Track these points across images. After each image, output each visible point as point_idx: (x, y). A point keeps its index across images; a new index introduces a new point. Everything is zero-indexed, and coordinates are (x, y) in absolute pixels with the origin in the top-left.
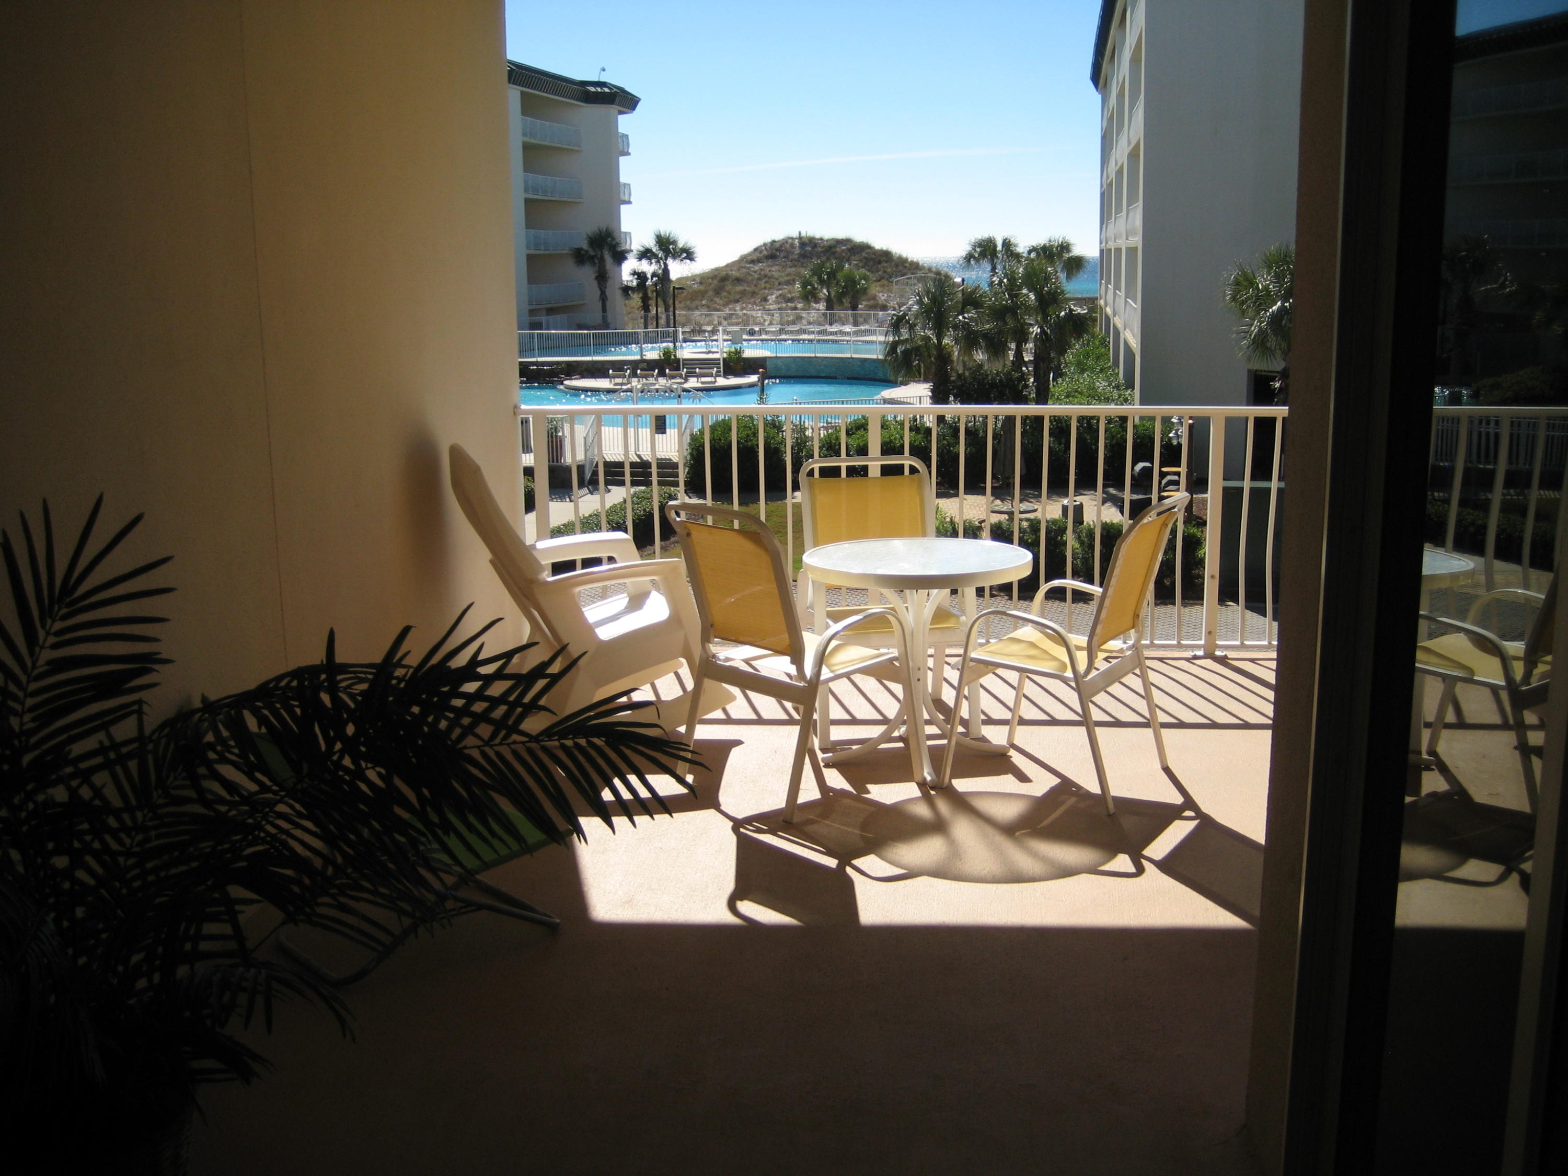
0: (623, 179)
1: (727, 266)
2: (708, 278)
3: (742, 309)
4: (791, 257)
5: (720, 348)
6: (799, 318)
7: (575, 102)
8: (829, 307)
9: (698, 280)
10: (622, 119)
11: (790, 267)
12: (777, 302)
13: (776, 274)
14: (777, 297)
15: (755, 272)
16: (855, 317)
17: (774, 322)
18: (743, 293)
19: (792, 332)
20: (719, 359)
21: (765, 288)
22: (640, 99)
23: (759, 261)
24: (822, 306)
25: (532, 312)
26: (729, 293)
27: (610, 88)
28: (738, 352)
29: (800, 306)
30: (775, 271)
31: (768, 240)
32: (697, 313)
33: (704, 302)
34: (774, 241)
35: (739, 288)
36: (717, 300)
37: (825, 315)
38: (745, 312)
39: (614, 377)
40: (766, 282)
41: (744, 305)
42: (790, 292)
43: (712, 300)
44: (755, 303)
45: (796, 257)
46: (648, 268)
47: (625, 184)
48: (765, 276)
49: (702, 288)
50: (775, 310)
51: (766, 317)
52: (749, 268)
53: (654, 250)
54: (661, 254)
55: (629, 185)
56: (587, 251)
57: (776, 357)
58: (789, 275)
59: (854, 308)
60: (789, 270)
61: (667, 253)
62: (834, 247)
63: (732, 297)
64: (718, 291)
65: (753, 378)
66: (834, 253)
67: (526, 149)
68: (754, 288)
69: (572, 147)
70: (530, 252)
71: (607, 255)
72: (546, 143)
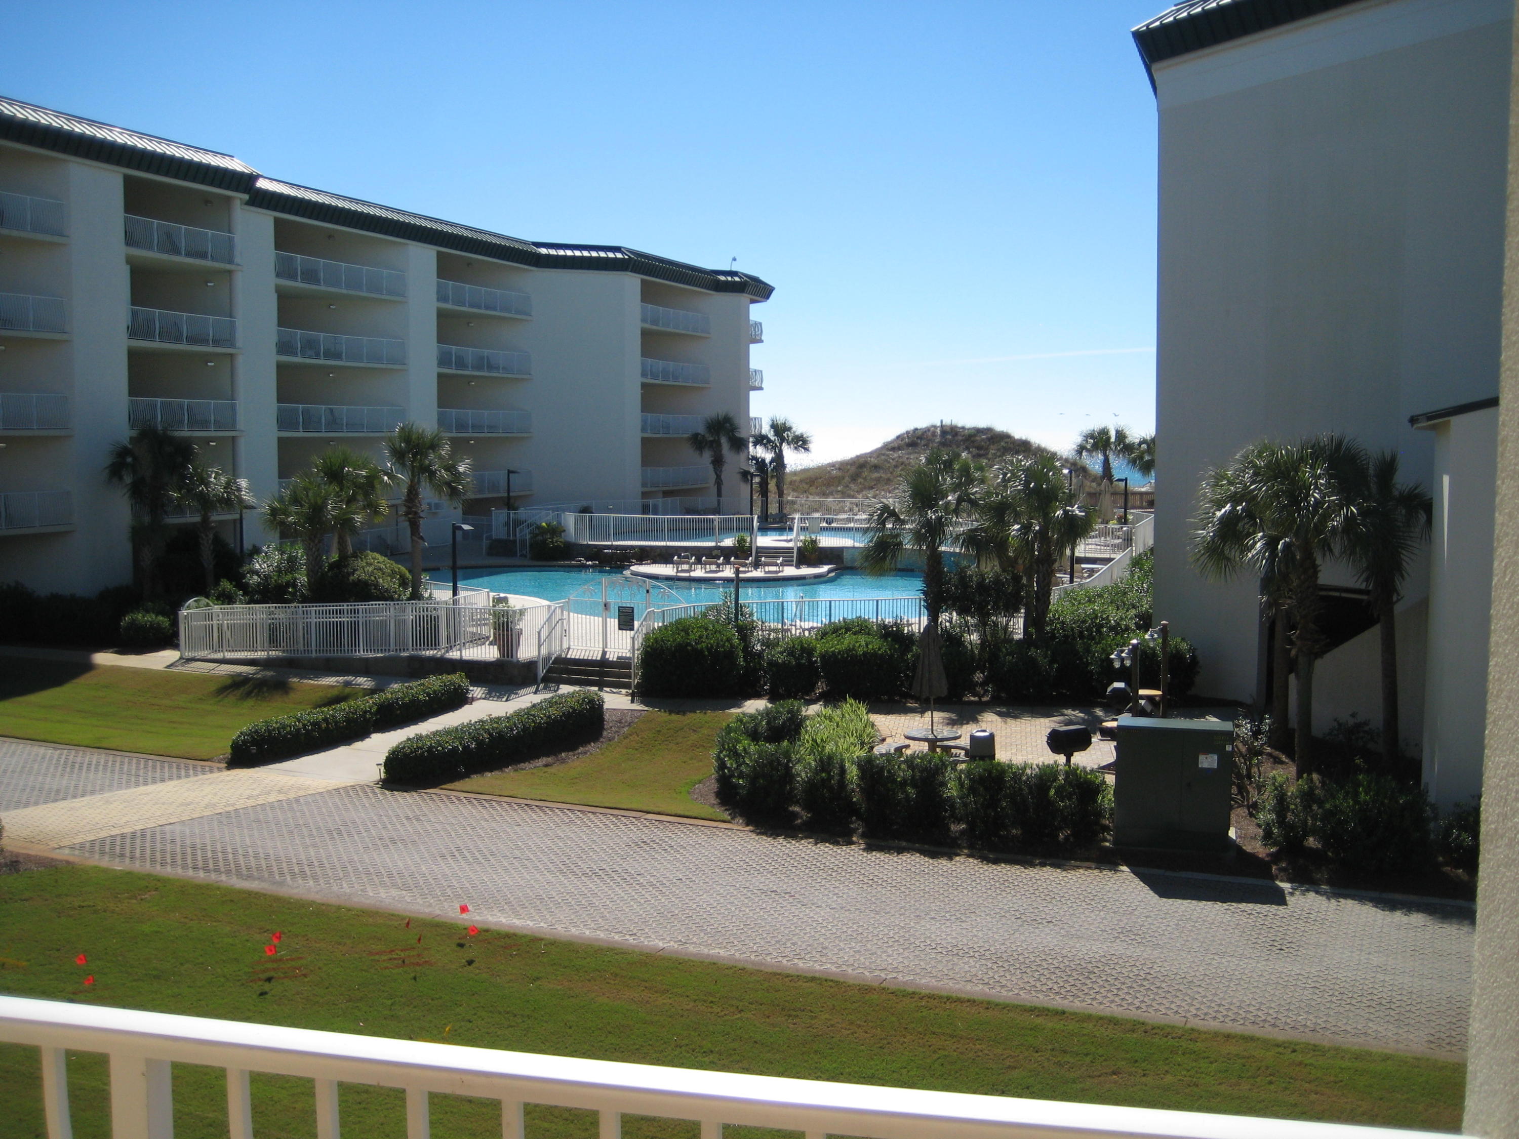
2: (847, 464)
3: (875, 496)
4: (931, 445)
5: (794, 540)
7: (705, 291)
13: (913, 462)
21: (900, 475)
22: (774, 288)
25: (645, 495)
27: (740, 277)
30: (913, 458)
41: (877, 492)
43: (847, 487)
44: (888, 490)
45: (936, 445)
46: (765, 454)
47: (755, 371)
53: (771, 436)
54: (776, 440)
55: (759, 371)
56: (703, 436)
57: (854, 547)
61: (783, 440)
62: (975, 435)
63: (867, 484)
64: (854, 478)
65: (825, 569)
66: (973, 442)
67: (646, 335)
68: (889, 475)
69: (698, 334)
70: (646, 435)
71: (724, 441)
72: (669, 330)
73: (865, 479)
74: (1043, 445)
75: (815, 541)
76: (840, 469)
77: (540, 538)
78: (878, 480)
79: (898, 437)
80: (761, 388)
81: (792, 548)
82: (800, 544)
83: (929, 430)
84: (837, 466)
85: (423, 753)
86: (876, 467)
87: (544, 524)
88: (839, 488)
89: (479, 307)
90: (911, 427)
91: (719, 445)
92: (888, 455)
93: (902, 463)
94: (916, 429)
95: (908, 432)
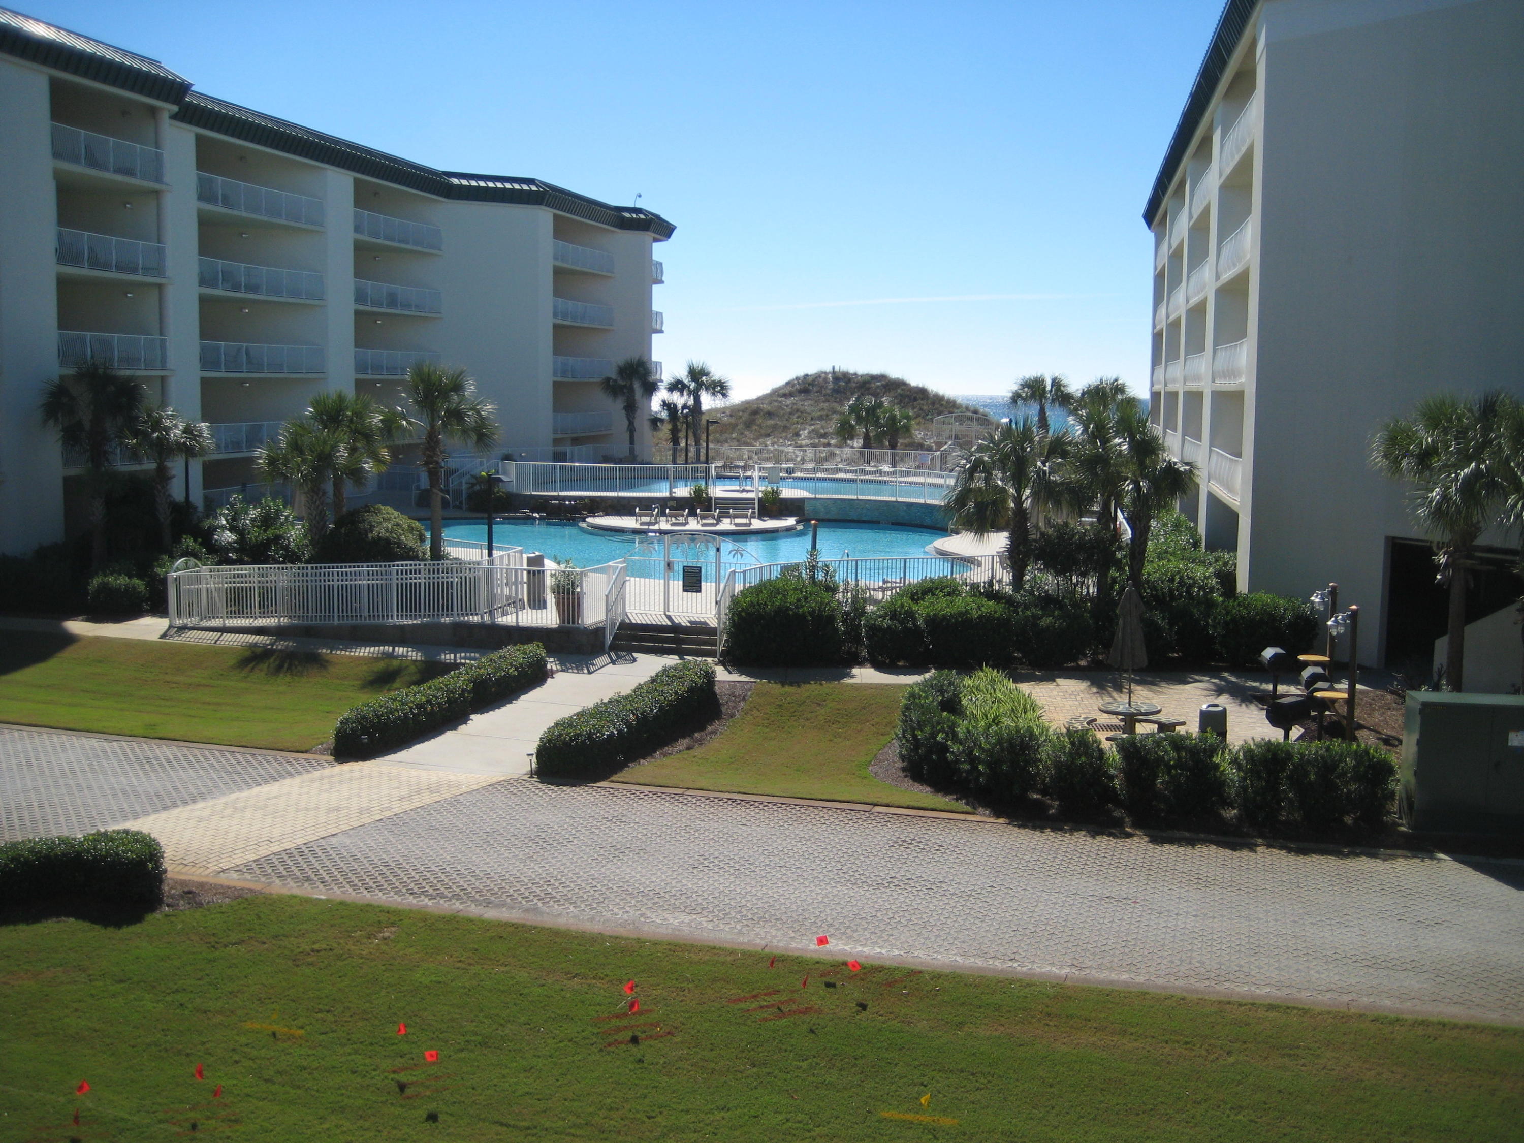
0: (655, 308)
1: (758, 399)
2: (739, 411)
3: (773, 444)
4: (824, 392)
5: (755, 490)
6: (833, 455)
7: (611, 228)
8: (867, 444)
10: (656, 246)
11: (824, 402)
12: (810, 438)
13: (808, 409)
14: (809, 433)
15: (787, 406)
16: (894, 456)
17: (807, 459)
19: (827, 470)
21: (797, 423)
22: (675, 227)
24: (858, 443)
25: (556, 442)
27: (645, 215)
29: (833, 442)
30: (807, 405)
32: (726, 446)
37: (862, 453)
38: (776, 447)
39: (641, 515)
41: (775, 440)
42: (823, 427)
43: (742, 434)
44: (786, 438)
45: (829, 392)
46: (679, 400)
47: (657, 313)
50: (807, 446)
51: (798, 453)
53: (686, 382)
54: (693, 385)
55: (661, 314)
56: (615, 381)
57: (815, 498)
58: (823, 409)
59: (893, 446)
60: (822, 405)
61: (700, 385)
62: (869, 382)
63: (763, 432)
64: (748, 425)
65: (791, 521)
66: (869, 389)
67: (559, 274)
68: (785, 422)
69: (604, 273)
70: (556, 379)
71: (637, 385)
72: (578, 268)
73: (760, 426)
74: (941, 393)
75: (776, 492)
76: (731, 416)
77: (477, 488)
78: (775, 427)
79: (788, 383)
80: (661, 331)
81: (754, 499)
82: (761, 495)
83: (820, 377)
84: (728, 412)
85: (584, 740)
86: (770, 414)
87: (483, 474)
88: (734, 436)
89: (393, 240)
90: (801, 373)
91: (631, 390)
92: (780, 402)
93: (798, 411)
94: (806, 376)
95: (797, 378)
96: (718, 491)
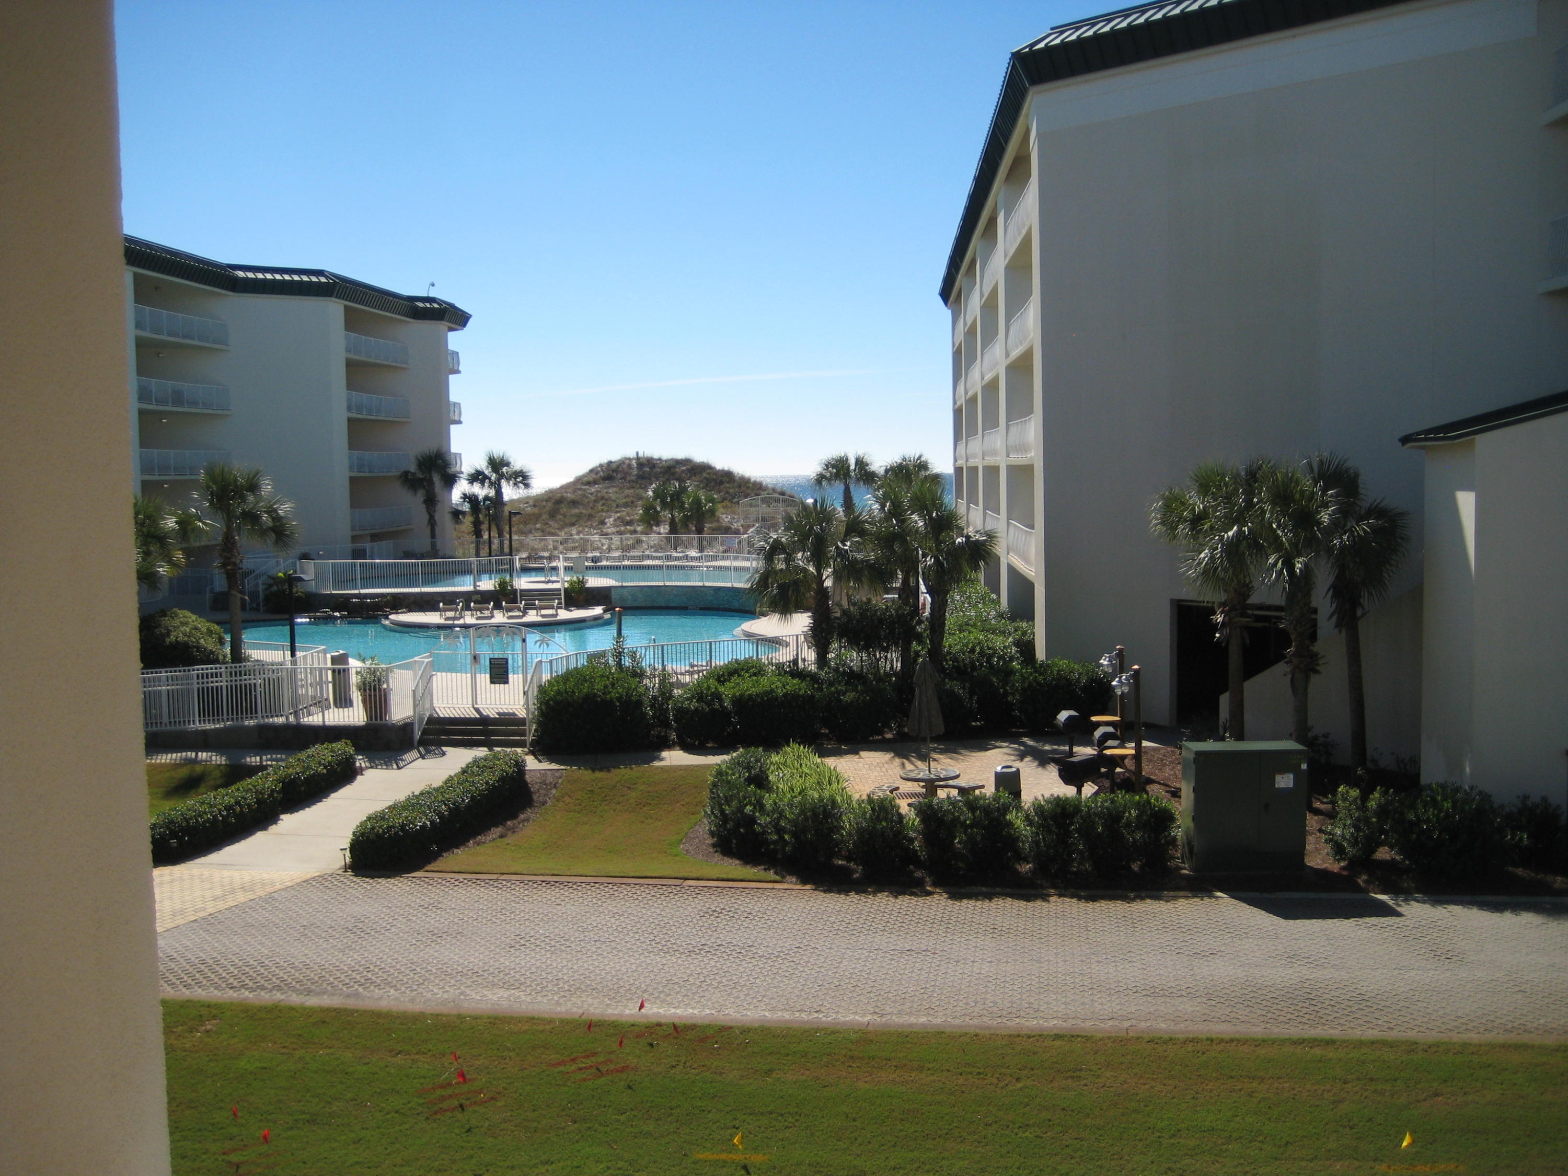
0: (453, 398)
1: (562, 487)
2: (542, 501)
3: (578, 533)
4: (628, 478)
5: (560, 582)
6: (639, 542)
7: (403, 318)
8: (673, 530)
9: (531, 503)
10: (451, 335)
11: (628, 488)
12: (615, 525)
13: (613, 496)
14: (615, 520)
15: (591, 494)
16: (700, 541)
17: (613, 546)
18: (579, 516)
19: (633, 558)
20: (559, 590)
21: (602, 511)
22: (471, 316)
23: (595, 482)
24: (664, 529)
25: (354, 539)
26: (565, 516)
27: (439, 304)
28: (582, 582)
29: (639, 529)
30: (612, 492)
31: (604, 460)
32: (531, 537)
33: (538, 526)
34: (611, 462)
35: (576, 511)
36: (551, 523)
37: (668, 539)
38: (582, 536)
39: (445, 610)
40: (603, 505)
41: (581, 529)
42: (628, 514)
43: (547, 524)
44: (591, 526)
45: (634, 478)
46: (480, 491)
47: (455, 403)
48: (602, 498)
49: (536, 510)
50: (613, 533)
51: (604, 541)
52: (585, 490)
53: (486, 472)
54: (494, 477)
55: (459, 404)
56: (414, 474)
57: (622, 587)
58: (628, 496)
59: (700, 531)
60: (627, 492)
61: (501, 476)
62: (673, 467)
63: (567, 521)
64: (553, 515)
65: (598, 610)
66: (673, 474)
67: (352, 366)
68: (590, 511)
69: (398, 365)
70: (353, 474)
71: (436, 479)
72: (371, 360)
74: (747, 475)
77: (275, 588)
83: (624, 463)
85: (396, 833)
87: (281, 574)
89: (177, 335)
96: (523, 583)
